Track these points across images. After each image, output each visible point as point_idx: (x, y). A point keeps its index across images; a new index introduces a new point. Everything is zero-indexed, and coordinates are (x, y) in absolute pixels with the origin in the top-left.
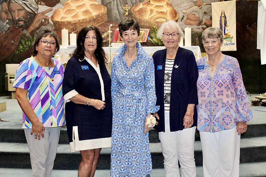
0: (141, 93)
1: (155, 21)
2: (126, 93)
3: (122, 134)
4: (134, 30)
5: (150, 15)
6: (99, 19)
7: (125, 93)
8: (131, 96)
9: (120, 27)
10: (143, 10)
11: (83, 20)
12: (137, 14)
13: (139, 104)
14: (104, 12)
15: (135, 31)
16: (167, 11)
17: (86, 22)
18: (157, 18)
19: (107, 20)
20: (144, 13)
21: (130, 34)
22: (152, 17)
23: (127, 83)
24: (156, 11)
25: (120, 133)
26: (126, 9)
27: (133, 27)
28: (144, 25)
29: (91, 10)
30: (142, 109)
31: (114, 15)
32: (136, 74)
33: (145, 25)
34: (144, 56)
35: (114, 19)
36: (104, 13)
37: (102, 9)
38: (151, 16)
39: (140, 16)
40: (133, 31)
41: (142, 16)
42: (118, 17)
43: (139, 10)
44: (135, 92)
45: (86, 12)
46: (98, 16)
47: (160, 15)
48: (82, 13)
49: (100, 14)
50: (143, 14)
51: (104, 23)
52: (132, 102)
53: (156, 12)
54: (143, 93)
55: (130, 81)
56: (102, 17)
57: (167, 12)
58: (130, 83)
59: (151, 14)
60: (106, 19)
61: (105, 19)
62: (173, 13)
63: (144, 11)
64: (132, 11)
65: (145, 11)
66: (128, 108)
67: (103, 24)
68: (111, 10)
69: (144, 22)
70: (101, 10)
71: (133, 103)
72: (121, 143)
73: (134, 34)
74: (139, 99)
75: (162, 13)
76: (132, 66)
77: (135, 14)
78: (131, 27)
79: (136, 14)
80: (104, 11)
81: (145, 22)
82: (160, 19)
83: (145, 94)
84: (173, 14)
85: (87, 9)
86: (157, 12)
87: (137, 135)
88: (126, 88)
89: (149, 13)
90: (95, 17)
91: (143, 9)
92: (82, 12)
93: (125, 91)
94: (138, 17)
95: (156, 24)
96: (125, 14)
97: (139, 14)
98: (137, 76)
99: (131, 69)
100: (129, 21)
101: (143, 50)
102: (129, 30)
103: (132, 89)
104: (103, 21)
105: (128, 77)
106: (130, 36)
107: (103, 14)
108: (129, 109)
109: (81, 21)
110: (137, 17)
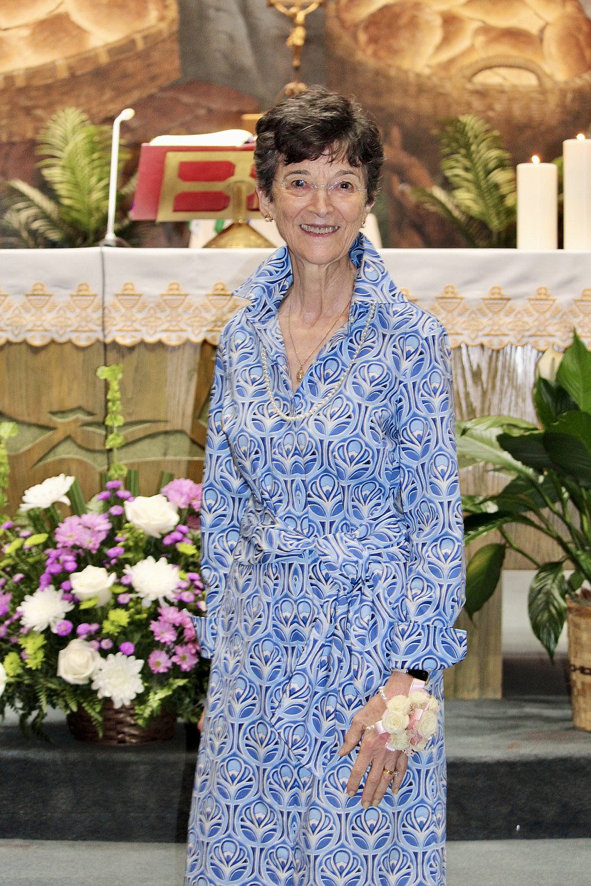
0: (373, 540)
1: (469, 86)
2: (277, 542)
3: (244, 783)
4: (352, 163)
5: (439, 48)
6: (130, 66)
7: (270, 542)
8: (306, 561)
9: (269, 134)
10: (397, 16)
11: (32, 73)
12: (363, 37)
13: (353, 609)
14: (163, 26)
15: (357, 170)
16: (540, 24)
17: (48, 88)
18: (481, 65)
19: (176, 76)
20: (405, 34)
21: (322, 184)
22: (451, 62)
23: (281, 477)
24: (478, 24)
25: (233, 778)
26: (293, 10)
27: (346, 144)
28: (404, 110)
29: (80, 18)
30: (363, 642)
31: (219, 43)
32: (330, 425)
33: (412, 105)
34: (394, 320)
35: (222, 67)
36: (160, 32)
37: (146, 9)
38: (445, 55)
39: (382, 53)
40: (345, 166)
41: (394, 52)
42: (247, 58)
43: (373, 15)
44: (330, 536)
45: (55, 26)
46: (122, 51)
47: (503, 49)
48: (25, 32)
49: (138, 38)
50: (401, 42)
51: (163, 89)
52: (312, 595)
53: (478, 31)
54: (382, 544)
55: (296, 469)
56: (144, 55)
57: (542, 31)
58: (298, 478)
59: (447, 40)
60: (170, 66)
61: (167, 67)
62: (581, 38)
63: (404, 20)
64: (333, 25)
65: (413, 24)
66: (287, 631)
67: (151, 97)
68: (203, 17)
69: (404, 87)
70: (141, 14)
71: (317, 601)
72: (240, 837)
73: (345, 185)
74: (354, 583)
75: (515, 35)
76: (315, 379)
77: (346, 39)
78: (336, 145)
79: (355, 38)
80: (162, 19)
81: (412, 90)
82: (503, 71)
83: (395, 549)
84: (578, 44)
85: (61, 10)
86: (486, 30)
87: (332, 790)
88: (281, 512)
89: (437, 36)
90: (104, 59)
91: (397, 9)
92: (26, 26)
93: (274, 533)
94: (365, 55)
95: (477, 103)
96: (286, 37)
97: (373, 40)
98: (336, 439)
99: (309, 396)
100: (327, 109)
101: (386, 284)
102: (323, 160)
103: (312, 515)
104: (153, 78)
105: (289, 443)
106: (322, 194)
107: (153, 40)
108: (297, 636)
109: (20, 83)
110: (359, 56)
